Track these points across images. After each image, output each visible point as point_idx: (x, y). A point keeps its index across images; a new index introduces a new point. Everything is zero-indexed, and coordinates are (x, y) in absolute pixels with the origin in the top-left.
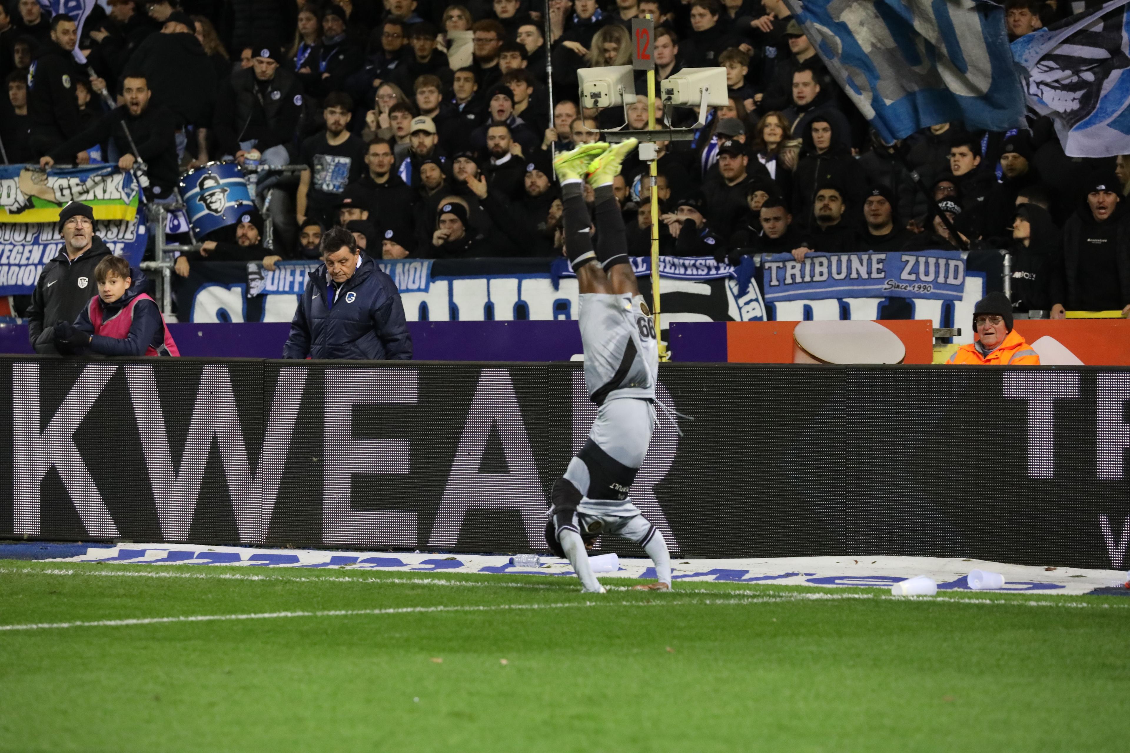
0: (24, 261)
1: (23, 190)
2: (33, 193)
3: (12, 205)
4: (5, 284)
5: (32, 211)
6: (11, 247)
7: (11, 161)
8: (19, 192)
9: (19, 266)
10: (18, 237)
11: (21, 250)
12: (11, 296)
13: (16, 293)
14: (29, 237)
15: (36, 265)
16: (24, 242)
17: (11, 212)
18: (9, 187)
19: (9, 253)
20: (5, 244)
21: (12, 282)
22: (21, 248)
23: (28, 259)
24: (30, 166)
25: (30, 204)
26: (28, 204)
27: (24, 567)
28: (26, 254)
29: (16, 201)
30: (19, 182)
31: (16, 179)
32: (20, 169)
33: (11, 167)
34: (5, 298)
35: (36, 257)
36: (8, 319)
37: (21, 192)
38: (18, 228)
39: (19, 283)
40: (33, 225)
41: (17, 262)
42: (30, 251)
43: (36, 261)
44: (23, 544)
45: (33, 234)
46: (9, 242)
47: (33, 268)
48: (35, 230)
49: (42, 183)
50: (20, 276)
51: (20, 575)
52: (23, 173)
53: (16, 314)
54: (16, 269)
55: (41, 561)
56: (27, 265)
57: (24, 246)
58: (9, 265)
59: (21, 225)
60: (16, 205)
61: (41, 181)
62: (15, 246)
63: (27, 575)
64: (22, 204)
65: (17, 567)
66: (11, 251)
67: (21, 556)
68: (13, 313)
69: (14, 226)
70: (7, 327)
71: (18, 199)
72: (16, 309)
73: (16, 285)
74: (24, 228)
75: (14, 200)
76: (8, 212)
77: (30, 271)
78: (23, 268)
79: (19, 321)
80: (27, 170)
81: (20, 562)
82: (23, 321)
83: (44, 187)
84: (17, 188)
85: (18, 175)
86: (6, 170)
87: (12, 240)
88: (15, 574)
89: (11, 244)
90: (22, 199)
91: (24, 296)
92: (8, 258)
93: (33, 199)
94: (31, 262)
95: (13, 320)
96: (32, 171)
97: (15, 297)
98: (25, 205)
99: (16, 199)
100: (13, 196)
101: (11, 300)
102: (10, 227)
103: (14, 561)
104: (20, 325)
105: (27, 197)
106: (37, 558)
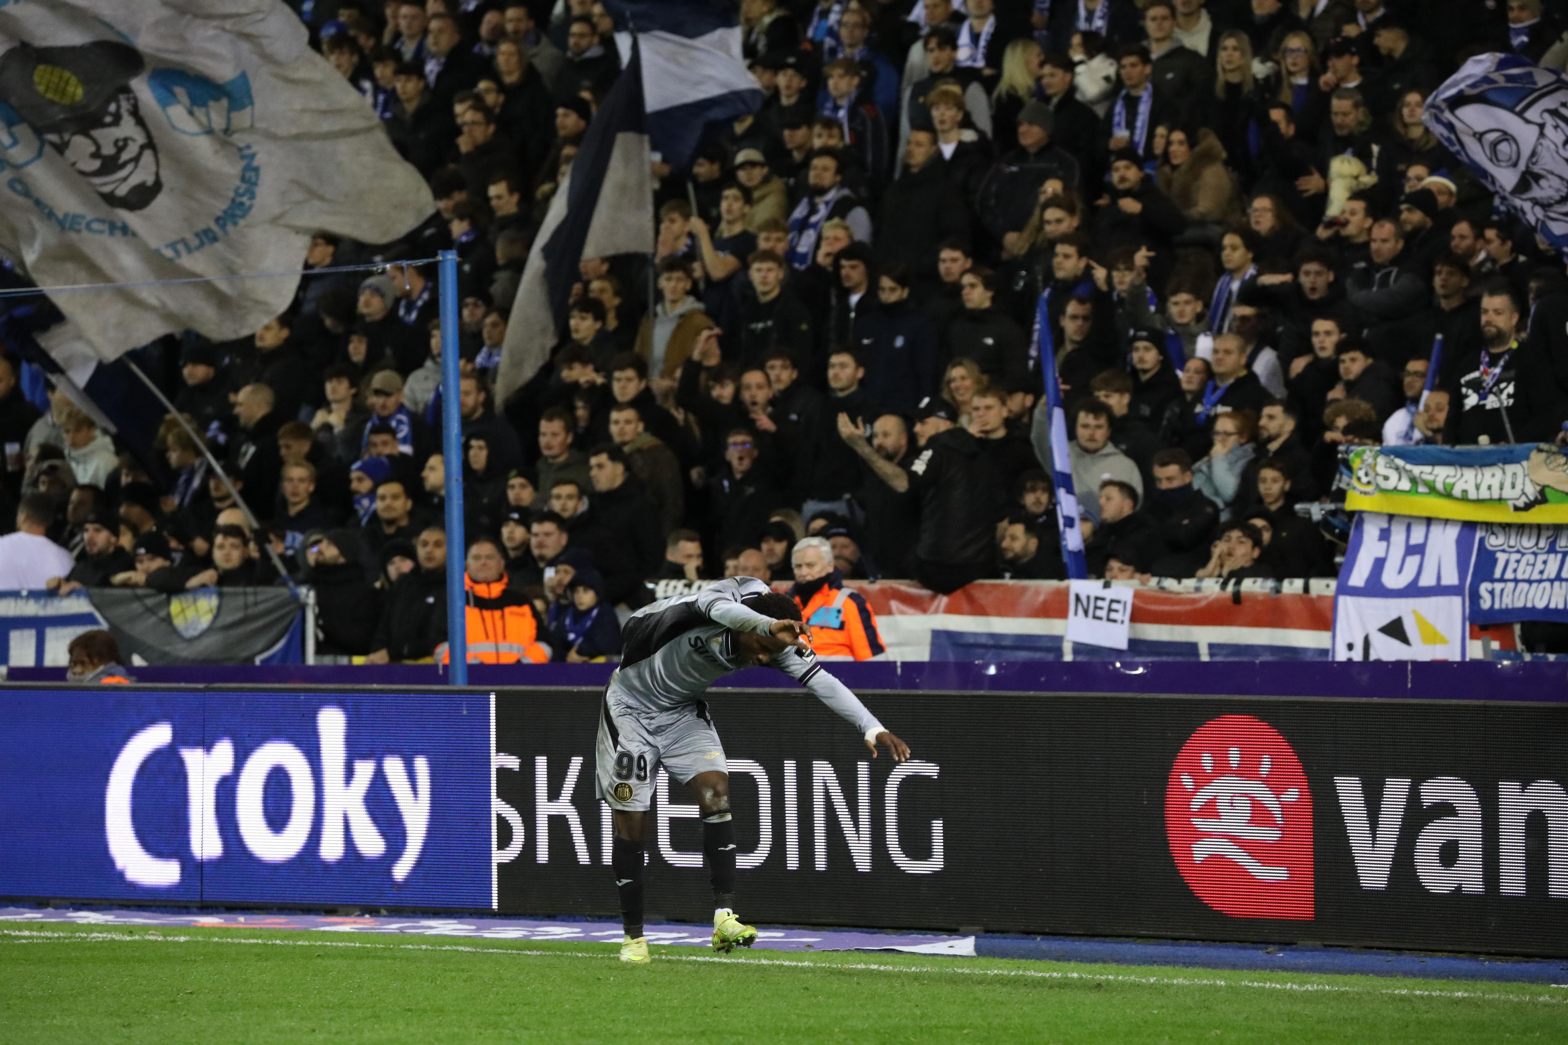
0: (1535, 576)
1: (1534, 478)
2: (1546, 483)
3: (1517, 499)
4: (1510, 606)
5: (1543, 507)
6: (1518, 556)
7: (1519, 440)
8: (1527, 481)
9: (1530, 582)
10: (1527, 543)
11: (1532, 561)
12: (1517, 622)
13: (1525, 619)
14: (1542, 544)
15: (1552, 581)
16: (1535, 549)
17: (1517, 509)
18: (1515, 474)
19: (1515, 565)
20: (1510, 553)
21: (1520, 604)
22: (1531, 558)
23: (1542, 572)
24: (1542, 445)
25: (1542, 499)
26: (1539, 497)
27: (1540, 994)
28: (1539, 566)
29: (1524, 493)
30: (1529, 467)
31: (1525, 463)
32: (1530, 450)
33: (1519, 448)
34: (1509, 626)
35: (1552, 570)
36: (1512, 654)
37: (1532, 481)
38: (1527, 531)
39: (1529, 605)
40: (1548, 527)
41: (1526, 576)
42: (1545, 562)
43: (1553, 576)
44: (1537, 962)
45: (1548, 538)
46: (1515, 549)
47: (1547, 585)
48: (1550, 533)
49: (1560, 468)
50: (1530, 596)
51: (1535, 1005)
52: (1534, 455)
53: (1524, 647)
54: (1524, 586)
55: (1562, 986)
56: (1540, 581)
57: (1535, 554)
58: (1516, 581)
59: (1531, 526)
60: (1524, 499)
61: (1559, 465)
62: (1523, 554)
63: (1545, 1005)
64: (1532, 498)
65: (1531, 993)
66: (1518, 561)
67: (1533, 979)
68: (1520, 646)
69: (1521, 528)
70: (1513, 665)
71: (1526, 491)
72: (1524, 640)
73: (1525, 609)
74: (1535, 532)
75: (1520, 493)
76: (1512, 508)
77: (1544, 589)
78: (1534, 585)
79: (1528, 657)
80: (1540, 451)
81: (1534, 987)
82: (1533, 657)
83: (1562, 474)
84: (1525, 476)
85: (1527, 458)
86: (1511, 452)
87: (1518, 546)
88: (1528, 1003)
89: (1518, 551)
90: (1532, 492)
91: (1534, 623)
92: (1515, 571)
93: (1547, 491)
94: (1545, 576)
95: (1519, 656)
96: (1547, 452)
97: (1523, 625)
98: (1536, 499)
99: (1523, 490)
100: (1519, 487)
101: (1517, 628)
102: (1516, 530)
103: (1527, 986)
104: (1531, 663)
105: (1538, 488)
106: (1556, 982)
